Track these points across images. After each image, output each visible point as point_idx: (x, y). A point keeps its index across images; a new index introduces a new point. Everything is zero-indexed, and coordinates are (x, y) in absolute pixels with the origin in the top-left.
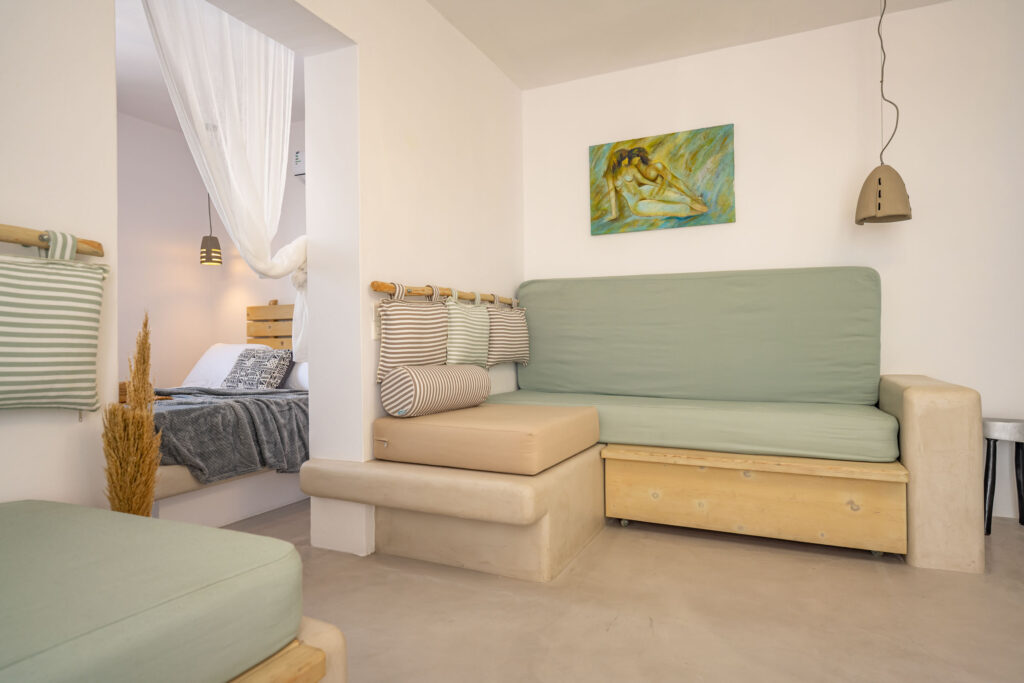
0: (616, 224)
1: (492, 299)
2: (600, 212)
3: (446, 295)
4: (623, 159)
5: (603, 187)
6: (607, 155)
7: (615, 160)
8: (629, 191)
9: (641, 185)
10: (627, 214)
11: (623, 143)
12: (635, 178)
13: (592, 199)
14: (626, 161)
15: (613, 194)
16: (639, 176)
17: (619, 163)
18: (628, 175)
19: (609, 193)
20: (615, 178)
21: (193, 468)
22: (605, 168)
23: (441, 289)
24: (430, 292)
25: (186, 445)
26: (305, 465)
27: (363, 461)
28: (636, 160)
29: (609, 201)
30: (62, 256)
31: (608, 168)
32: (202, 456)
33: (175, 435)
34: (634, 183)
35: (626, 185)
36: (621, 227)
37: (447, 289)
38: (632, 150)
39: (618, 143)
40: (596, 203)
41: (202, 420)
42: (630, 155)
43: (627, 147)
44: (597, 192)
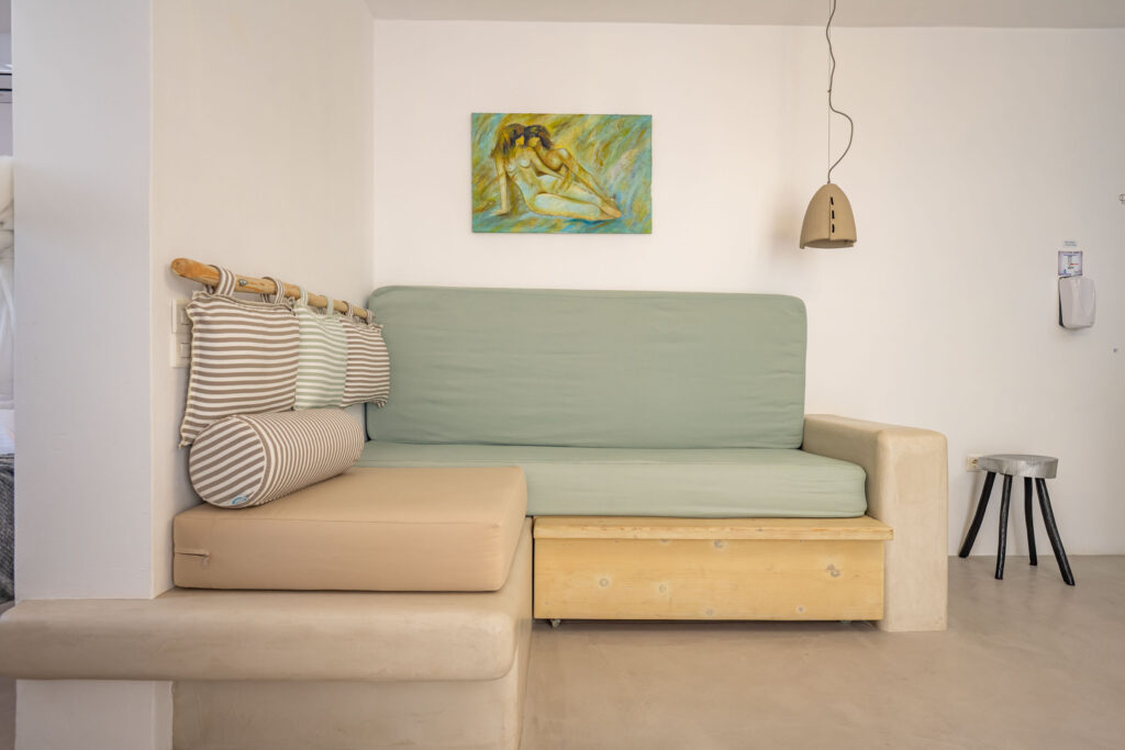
0: (507, 221)
1: (344, 308)
2: (485, 203)
3: (292, 297)
4: (516, 136)
5: (491, 169)
6: (496, 128)
7: (506, 136)
8: (525, 180)
9: (540, 173)
10: (521, 209)
11: (517, 115)
12: (532, 164)
13: (474, 184)
14: (521, 140)
15: (503, 180)
16: (538, 162)
17: (513, 142)
18: (524, 158)
19: (497, 179)
20: (506, 160)
22: (493, 145)
23: (288, 286)
24: (272, 289)
28: (534, 141)
29: (498, 189)
31: (498, 145)
34: (531, 169)
35: (521, 171)
36: (514, 225)
37: (294, 287)
38: (529, 127)
39: (511, 115)
40: (480, 189)
42: (527, 133)
43: (524, 123)
44: (481, 176)
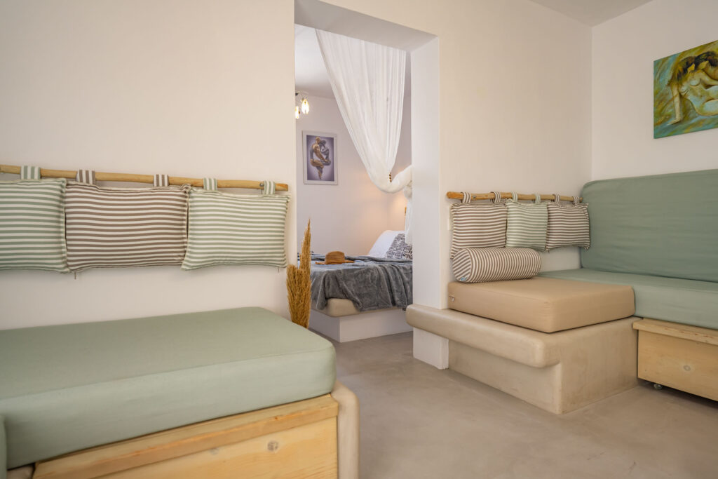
0: (681, 126)
1: (553, 198)
2: (663, 118)
3: (506, 198)
4: (688, 65)
5: (667, 94)
6: (672, 65)
7: (680, 68)
8: (695, 94)
9: (708, 86)
10: (691, 116)
11: (689, 51)
12: (701, 81)
13: (655, 107)
14: (693, 67)
15: (677, 100)
16: (707, 79)
17: (685, 70)
18: (694, 79)
19: (673, 99)
20: (680, 84)
21: (355, 302)
22: (669, 77)
23: (502, 193)
24: (493, 197)
25: (350, 289)
26: (409, 307)
27: (440, 308)
28: (704, 64)
29: (673, 106)
30: (269, 193)
31: (673, 76)
32: (359, 295)
33: (346, 282)
34: (701, 86)
35: (692, 89)
36: (684, 129)
37: (508, 194)
38: (699, 56)
39: (684, 52)
40: (659, 109)
41: (360, 275)
42: (697, 61)
43: (694, 54)
44: (660, 100)
